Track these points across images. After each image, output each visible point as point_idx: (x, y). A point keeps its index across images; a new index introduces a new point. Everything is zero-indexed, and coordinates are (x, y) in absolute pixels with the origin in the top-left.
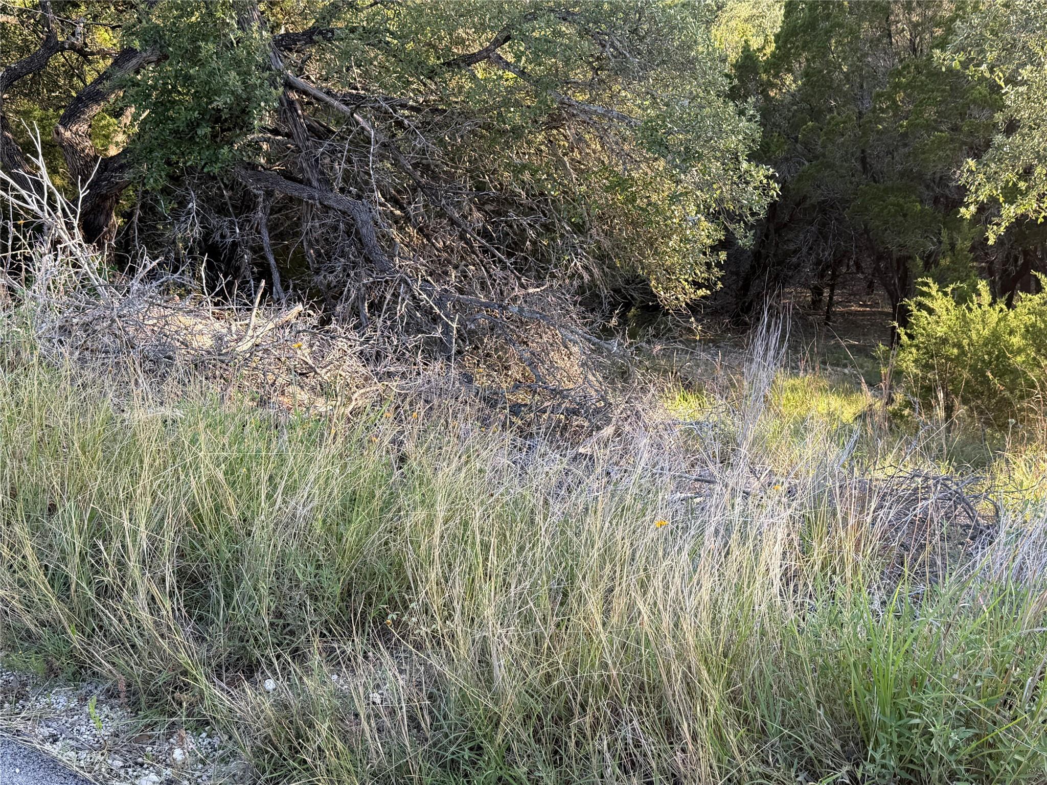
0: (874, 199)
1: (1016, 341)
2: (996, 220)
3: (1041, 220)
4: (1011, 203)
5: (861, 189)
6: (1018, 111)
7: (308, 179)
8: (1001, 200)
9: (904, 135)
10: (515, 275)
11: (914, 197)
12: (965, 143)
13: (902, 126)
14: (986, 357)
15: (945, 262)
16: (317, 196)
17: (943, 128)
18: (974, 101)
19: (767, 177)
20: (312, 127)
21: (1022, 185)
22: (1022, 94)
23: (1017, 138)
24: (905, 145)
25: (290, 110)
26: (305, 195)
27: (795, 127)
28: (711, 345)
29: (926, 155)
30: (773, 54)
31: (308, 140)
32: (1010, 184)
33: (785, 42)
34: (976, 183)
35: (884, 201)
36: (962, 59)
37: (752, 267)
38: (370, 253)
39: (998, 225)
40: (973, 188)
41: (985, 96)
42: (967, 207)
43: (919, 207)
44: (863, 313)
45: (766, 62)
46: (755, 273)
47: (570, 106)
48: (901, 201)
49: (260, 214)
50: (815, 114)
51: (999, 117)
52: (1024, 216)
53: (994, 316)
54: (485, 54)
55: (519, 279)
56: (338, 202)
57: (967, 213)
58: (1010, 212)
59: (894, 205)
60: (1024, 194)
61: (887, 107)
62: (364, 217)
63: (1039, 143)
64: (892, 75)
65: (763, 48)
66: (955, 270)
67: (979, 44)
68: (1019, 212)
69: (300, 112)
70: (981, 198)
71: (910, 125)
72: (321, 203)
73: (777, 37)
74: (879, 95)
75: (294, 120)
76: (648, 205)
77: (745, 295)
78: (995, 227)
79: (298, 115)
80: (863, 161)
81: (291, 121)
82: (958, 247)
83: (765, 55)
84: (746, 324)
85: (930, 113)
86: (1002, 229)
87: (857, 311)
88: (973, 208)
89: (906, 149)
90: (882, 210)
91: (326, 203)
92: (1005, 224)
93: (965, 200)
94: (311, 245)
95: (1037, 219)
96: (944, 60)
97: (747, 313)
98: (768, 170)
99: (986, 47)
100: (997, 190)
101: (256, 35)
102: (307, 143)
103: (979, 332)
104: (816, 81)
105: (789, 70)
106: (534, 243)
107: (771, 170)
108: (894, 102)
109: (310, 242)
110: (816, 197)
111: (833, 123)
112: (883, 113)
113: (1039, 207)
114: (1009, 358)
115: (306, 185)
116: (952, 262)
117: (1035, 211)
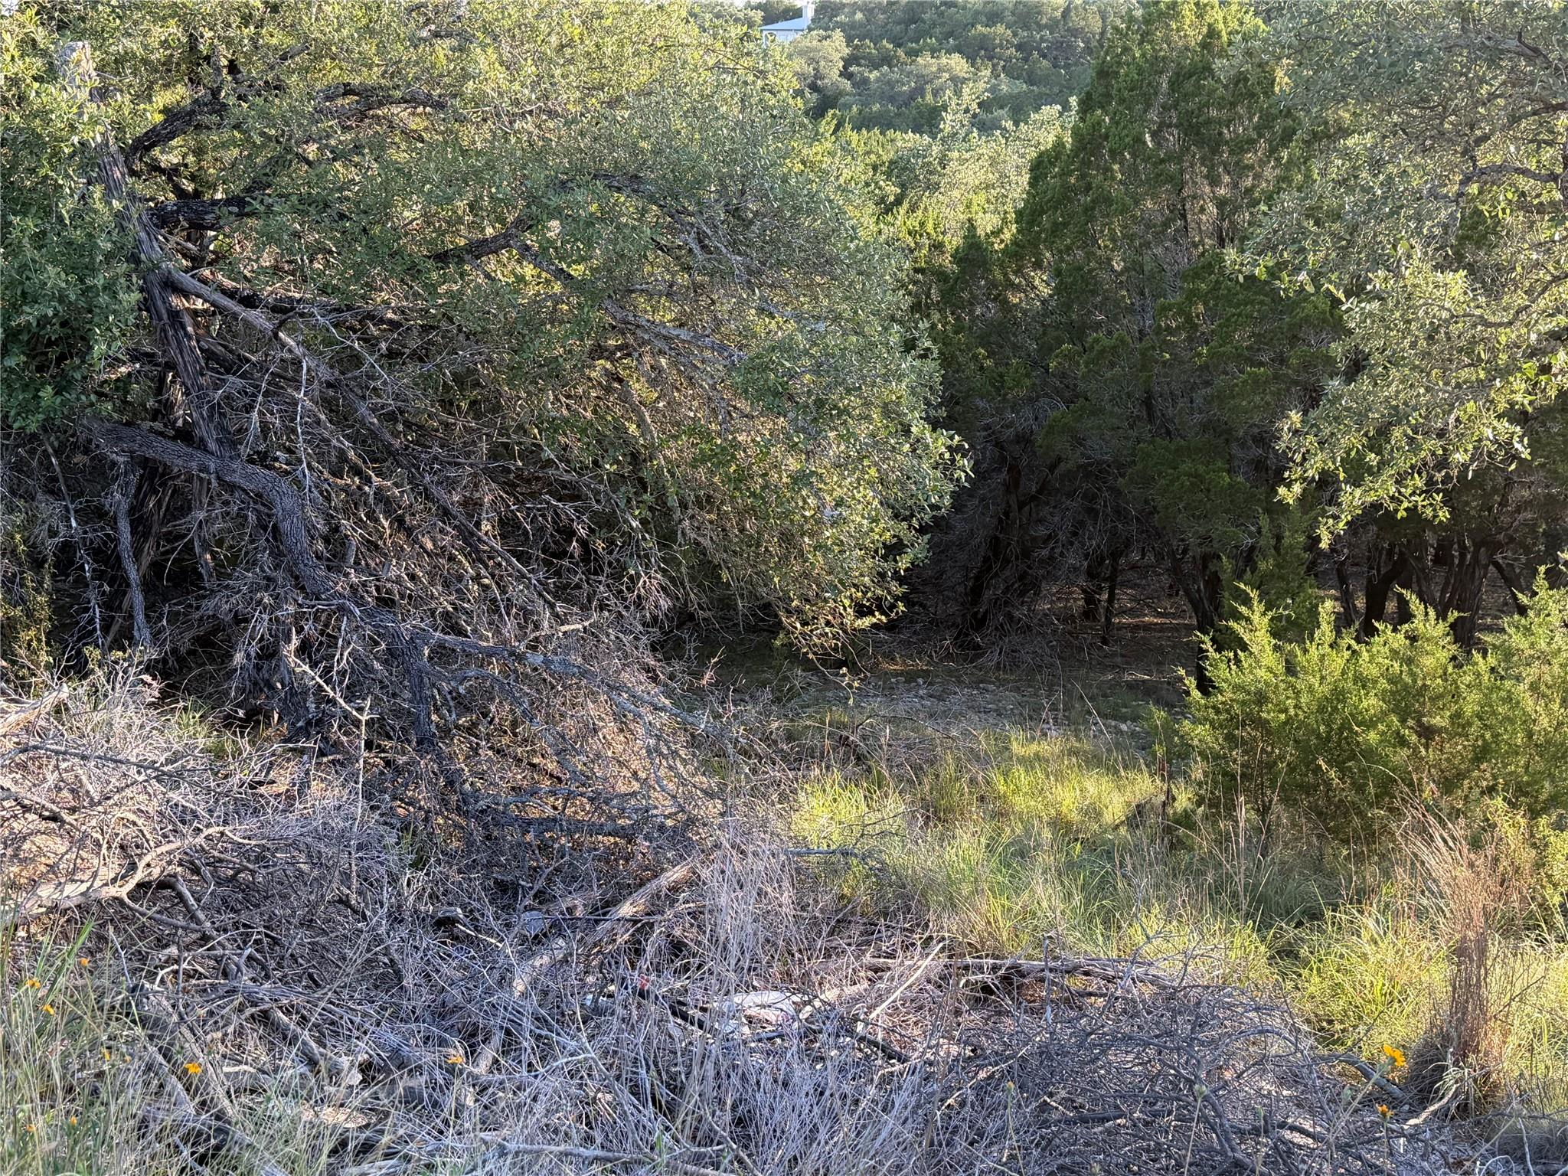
0: (1162, 464)
1: (1371, 703)
2: (1332, 510)
3: (1401, 514)
4: (1357, 484)
5: (1141, 449)
6: (1366, 338)
7: (202, 439)
8: (1342, 476)
9: (1205, 367)
10: (546, 601)
11: (1219, 464)
12: (1296, 383)
13: (1200, 355)
14: (1322, 728)
15: (1265, 565)
16: (212, 466)
17: (1265, 359)
18: (1306, 320)
19: (949, 448)
20: (213, 353)
21: (1372, 458)
22: (1371, 314)
23: (1365, 383)
24: (1207, 384)
25: (172, 326)
26: (194, 465)
27: (1046, 350)
28: (920, 681)
29: (1237, 401)
30: (1015, 242)
31: (203, 375)
32: (1353, 453)
33: (1031, 223)
34: (1303, 450)
35: (1175, 469)
36: (1271, 264)
37: (986, 559)
38: (296, 564)
39: (1335, 517)
40: (1298, 458)
41: (1324, 312)
42: (1289, 486)
43: (1227, 480)
44: (1162, 628)
45: (1004, 251)
46: (990, 568)
47: (638, 326)
48: (1201, 469)
49: (117, 496)
50: (1078, 332)
51: (1337, 349)
52: (1376, 506)
53: (1338, 661)
54: (502, 241)
55: (552, 606)
56: (249, 477)
57: (1289, 495)
58: (1353, 498)
59: (1190, 475)
60: (1375, 472)
61: (1178, 327)
62: (288, 503)
63: (1398, 392)
64: (1184, 277)
65: (1000, 231)
66: (1282, 578)
67: (1296, 240)
68: (1369, 499)
69: (190, 329)
70: (1310, 473)
71: (1212, 355)
72: (218, 478)
73: (1019, 213)
74: (1165, 309)
75: (179, 343)
76: (763, 488)
77: (975, 602)
78: (1331, 521)
79: (186, 334)
80: (1148, 402)
81: (174, 343)
82: (1286, 542)
83: (1002, 241)
84: (977, 647)
85: (1241, 337)
86: (1341, 525)
87: (1151, 624)
88: (1297, 488)
89: (1209, 390)
90: (1172, 482)
91: (227, 479)
92: (1346, 517)
93: (1286, 474)
94: (206, 546)
95: (1396, 511)
96: (1242, 265)
97: (976, 630)
98: (952, 438)
99: (1307, 244)
100: (1334, 463)
101: (99, 206)
102: (202, 380)
103: (1314, 685)
104: (1073, 284)
105: (1038, 265)
106: (583, 543)
107: (957, 438)
108: (1189, 319)
109: (203, 541)
110: (1074, 459)
111: (1097, 348)
112: (1171, 334)
113: (1400, 493)
114: (1356, 733)
115: (199, 448)
116: (1278, 565)
117: (1392, 498)
